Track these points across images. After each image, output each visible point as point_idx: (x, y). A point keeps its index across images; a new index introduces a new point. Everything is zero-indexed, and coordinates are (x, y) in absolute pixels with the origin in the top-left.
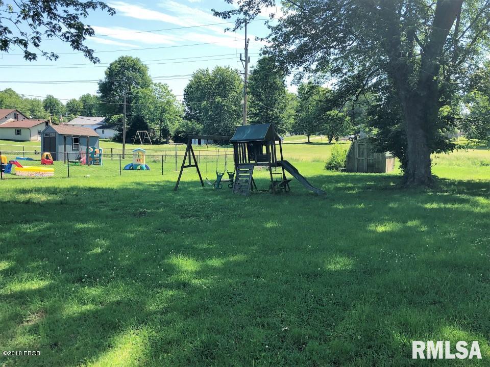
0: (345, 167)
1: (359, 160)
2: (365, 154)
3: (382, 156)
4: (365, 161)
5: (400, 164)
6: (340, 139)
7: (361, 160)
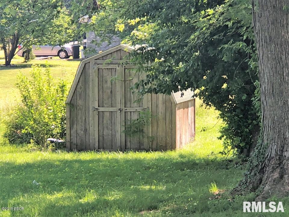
0: (62, 135)
1: (100, 115)
2: (119, 97)
3: (165, 102)
4: (119, 118)
5: (222, 124)
6: (34, 52)
7: (107, 115)
